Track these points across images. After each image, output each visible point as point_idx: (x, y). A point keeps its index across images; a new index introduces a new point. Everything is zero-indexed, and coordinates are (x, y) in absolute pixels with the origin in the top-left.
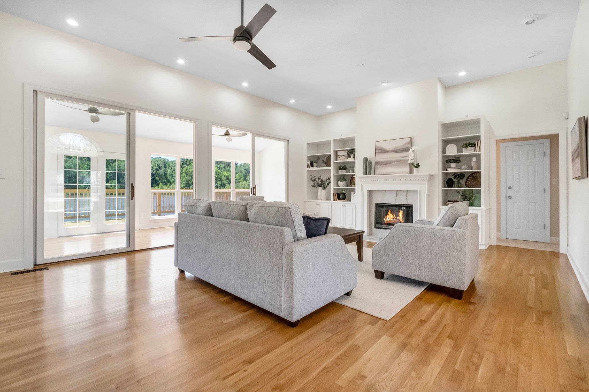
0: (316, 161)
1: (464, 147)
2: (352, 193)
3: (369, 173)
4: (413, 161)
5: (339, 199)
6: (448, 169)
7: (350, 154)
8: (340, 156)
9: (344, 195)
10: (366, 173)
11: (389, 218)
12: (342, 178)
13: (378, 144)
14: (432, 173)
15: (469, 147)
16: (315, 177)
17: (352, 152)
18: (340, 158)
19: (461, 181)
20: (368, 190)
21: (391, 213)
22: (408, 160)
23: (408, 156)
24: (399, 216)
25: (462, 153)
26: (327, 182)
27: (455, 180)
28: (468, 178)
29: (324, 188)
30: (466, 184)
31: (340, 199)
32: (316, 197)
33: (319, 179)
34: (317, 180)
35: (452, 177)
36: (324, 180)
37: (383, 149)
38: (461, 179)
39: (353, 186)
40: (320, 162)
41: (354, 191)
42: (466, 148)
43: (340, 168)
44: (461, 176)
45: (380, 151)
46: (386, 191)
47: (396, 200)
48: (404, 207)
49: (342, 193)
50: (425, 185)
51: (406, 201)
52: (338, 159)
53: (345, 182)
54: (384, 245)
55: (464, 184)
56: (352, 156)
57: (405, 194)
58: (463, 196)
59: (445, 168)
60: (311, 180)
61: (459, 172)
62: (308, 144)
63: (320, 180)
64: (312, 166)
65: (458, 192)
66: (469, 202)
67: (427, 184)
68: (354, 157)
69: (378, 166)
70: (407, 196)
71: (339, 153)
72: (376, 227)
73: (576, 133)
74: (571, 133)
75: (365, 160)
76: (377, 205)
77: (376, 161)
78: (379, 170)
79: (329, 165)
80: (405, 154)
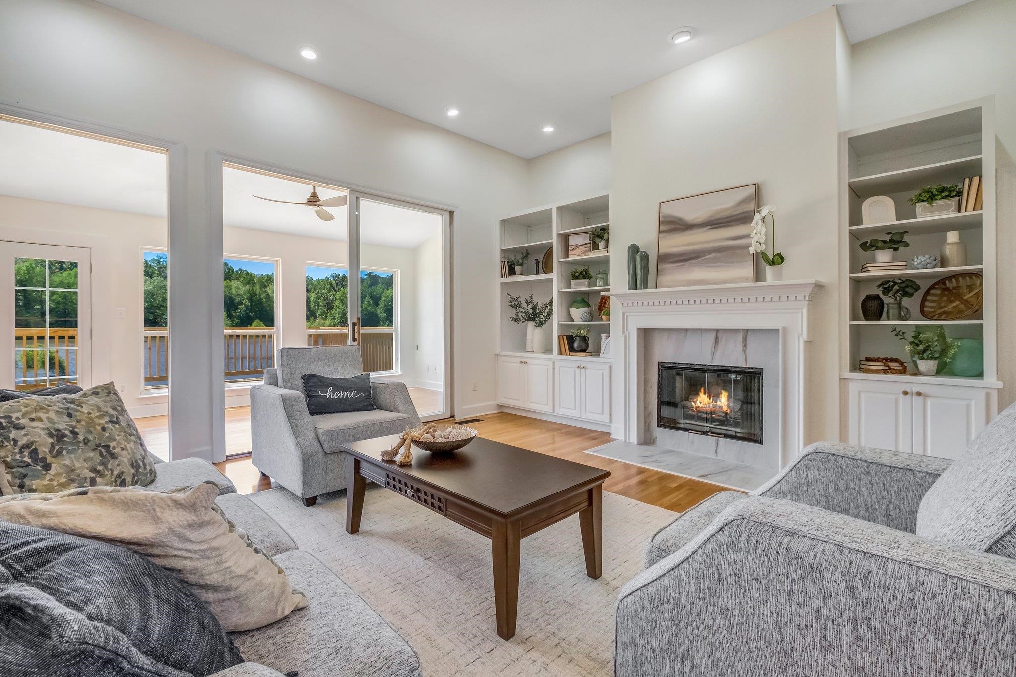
0: (521, 261)
1: (923, 201)
2: (604, 336)
3: (641, 285)
4: (763, 247)
5: (571, 351)
6: (869, 269)
7: (597, 240)
8: (574, 247)
9: (585, 339)
10: (634, 285)
11: (701, 403)
12: (579, 298)
13: (668, 210)
14: (823, 279)
15: (939, 197)
16: (520, 299)
17: (600, 235)
18: (574, 252)
19: (906, 301)
20: (639, 330)
21: (705, 394)
22: (749, 245)
23: (748, 236)
24: (721, 401)
25: (916, 217)
26: (547, 310)
27: (887, 300)
28: (927, 292)
29: (540, 325)
30: (922, 312)
31: (575, 351)
32: (522, 345)
33: (528, 303)
34: (524, 305)
35: (879, 292)
36: (540, 306)
37: (681, 219)
38: (906, 294)
39: (604, 317)
40: (531, 263)
41: (606, 329)
42: (930, 204)
43: (575, 276)
44: (907, 286)
45: (673, 226)
46: (686, 330)
47: (713, 354)
48: (736, 372)
49: (580, 337)
50: (800, 315)
51: (742, 358)
52: (570, 253)
53: (586, 309)
54: (669, 602)
55: (915, 309)
56: (601, 244)
57: (740, 338)
58: (918, 345)
59: (856, 265)
60: (511, 305)
61: (900, 277)
62: (504, 222)
63: (530, 306)
64: (512, 272)
65: (899, 333)
66: (936, 362)
67: (805, 311)
68: (607, 247)
69: (667, 265)
70: (745, 346)
71: (571, 241)
72: (661, 425)
75: (632, 251)
76: (663, 367)
77: (661, 252)
78: (668, 275)
79: (548, 270)
80: (741, 229)
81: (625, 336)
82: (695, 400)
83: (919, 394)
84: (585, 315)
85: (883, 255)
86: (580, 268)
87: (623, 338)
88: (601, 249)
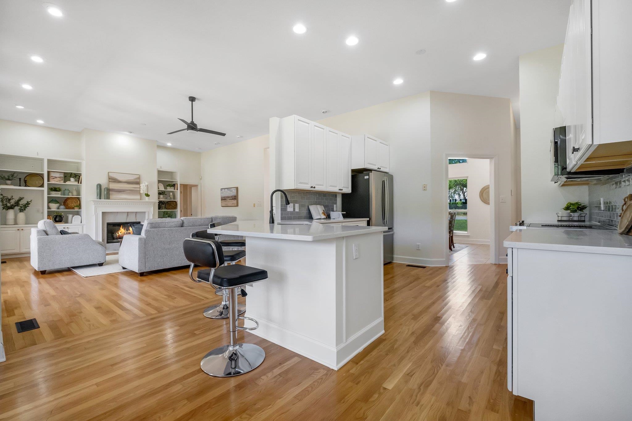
8: (53, 178)
9: (61, 217)
11: (121, 233)
12: (55, 200)
13: (111, 175)
15: (170, 186)
18: (54, 180)
21: (123, 228)
24: (130, 230)
25: (167, 190)
29: (21, 211)
30: (165, 207)
35: (162, 204)
37: (117, 179)
41: (78, 213)
43: (52, 190)
45: (114, 181)
46: (118, 212)
47: (127, 219)
48: (133, 223)
51: (135, 219)
52: (51, 180)
56: (72, 179)
57: (134, 214)
59: (159, 197)
61: (165, 201)
67: (152, 208)
69: (113, 193)
70: (136, 216)
71: (52, 174)
72: (108, 242)
73: (232, 191)
74: (222, 189)
75: (99, 186)
76: (108, 224)
77: (110, 188)
78: (113, 196)
79: (42, 186)
80: (137, 186)
82: (118, 232)
84: (62, 207)
85: (162, 196)
86: (56, 187)
87: (95, 215)
88: (72, 182)
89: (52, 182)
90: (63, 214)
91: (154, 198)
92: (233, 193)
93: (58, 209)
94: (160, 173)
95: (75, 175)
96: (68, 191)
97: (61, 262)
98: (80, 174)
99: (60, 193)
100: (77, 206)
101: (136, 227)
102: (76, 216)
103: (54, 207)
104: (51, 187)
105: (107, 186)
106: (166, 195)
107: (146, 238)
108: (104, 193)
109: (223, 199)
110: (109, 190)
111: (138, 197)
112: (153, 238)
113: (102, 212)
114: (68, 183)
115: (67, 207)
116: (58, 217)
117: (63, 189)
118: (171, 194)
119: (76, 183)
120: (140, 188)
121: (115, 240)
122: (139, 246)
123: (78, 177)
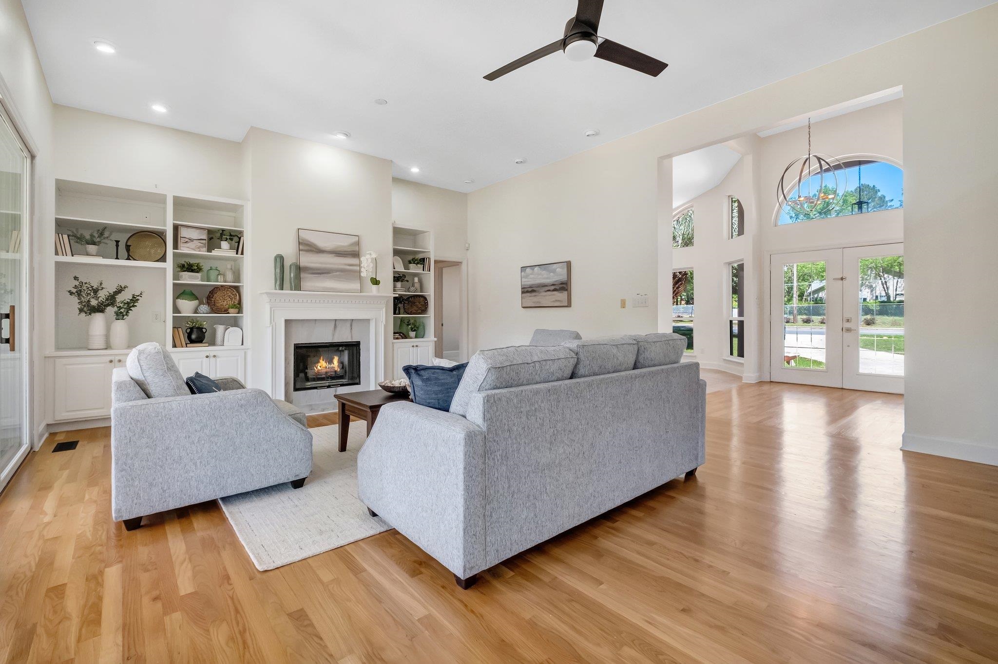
0: (91, 240)
5: (189, 343)
6: (396, 290)
8: (186, 240)
9: (201, 331)
10: (280, 287)
11: (320, 367)
12: (187, 291)
13: (303, 235)
15: (417, 263)
17: (224, 236)
18: (188, 245)
21: (323, 360)
24: (333, 364)
25: (409, 270)
29: (122, 317)
31: (193, 342)
37: (315, 245)
39: (234, 310)
42: (414, 265)
43: (183, 268)
45: (308, 248)
46: (316, 320)
47: (333, 335)
48: (345, 345)
49: (197, 328)
50: (382, 313)
51: (350, 336)
56: (225, 245)
57: (348, 325)
66: (415, 332)
67: (384, 310)
69: (308, 276)
70: (351, 329)
71: (184, 233)
72: (296, 389)
73: (554, 271)
74: (523, 268)
75: (280, 260)
76: (297, 347)
77: (302, 265)
78: (309, 282)
79: (163, 259)
80: (354, 261)
81: (273, 326)
82: (316, 366)
83: (417, 346)
84: (204, 308)
85: (399, 284)
86: (192, 261)
87: (271, 327)
88: (225, 249)
89: (184, 249)
90: (205, 323)
91: (387, 290)
92: (559, 275)
93: (196, 312)
94: (398, 232)
95: (231, 235)
96: (216, 272)
97: (187, 485)
98: (241, 232)
99: (199, 275)
100: (234, 306)
101: (428, 379)
102: (231, 329)
103: (187, 307)
104: (182, 261)
105: (294, 261)
106: (408, 281)
107: (489, 429)
108: (289, 275)
109: (528, 290)
110: (299, 269)
111: (356, 286)
112: (506, 427)
113: (285, 320)
114: (216, 253)
115: (214, 309)
116: (195, 330)
117: (205, 267)
118: (416, 280)
119: (232, 254)
120: (359, 265)
121: (309, 384)
122: (465, 468)
123: (236, 239)
